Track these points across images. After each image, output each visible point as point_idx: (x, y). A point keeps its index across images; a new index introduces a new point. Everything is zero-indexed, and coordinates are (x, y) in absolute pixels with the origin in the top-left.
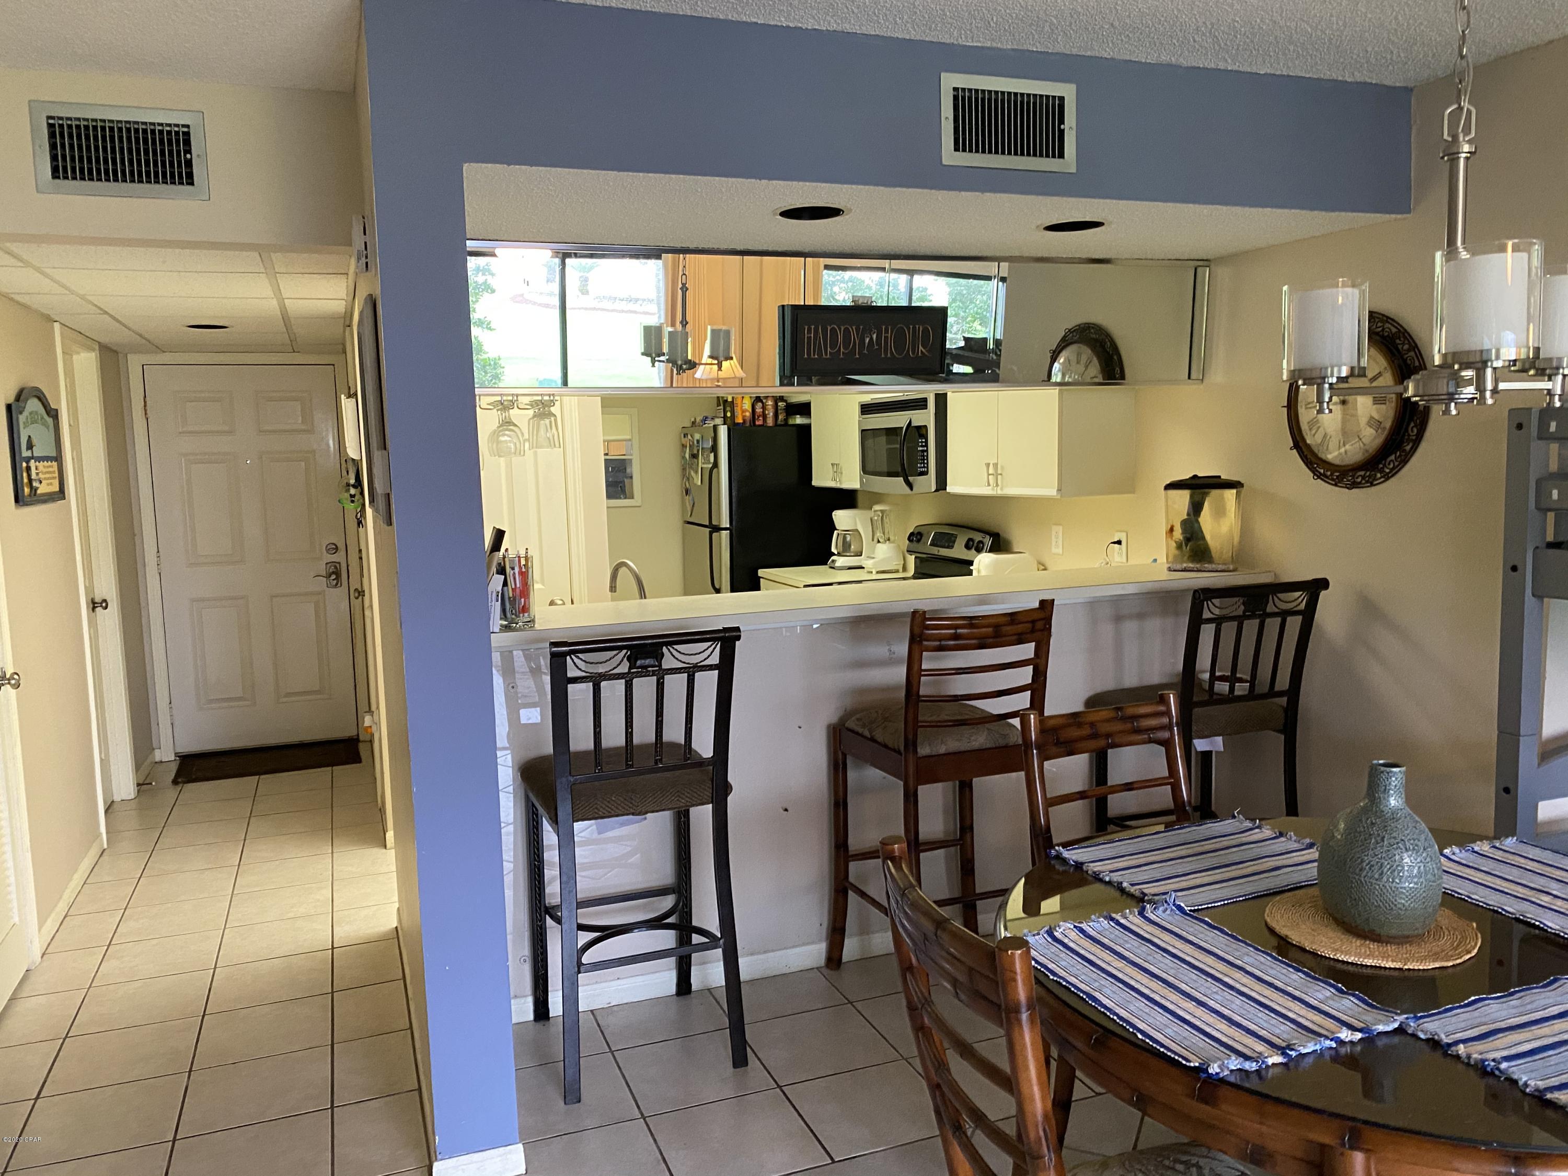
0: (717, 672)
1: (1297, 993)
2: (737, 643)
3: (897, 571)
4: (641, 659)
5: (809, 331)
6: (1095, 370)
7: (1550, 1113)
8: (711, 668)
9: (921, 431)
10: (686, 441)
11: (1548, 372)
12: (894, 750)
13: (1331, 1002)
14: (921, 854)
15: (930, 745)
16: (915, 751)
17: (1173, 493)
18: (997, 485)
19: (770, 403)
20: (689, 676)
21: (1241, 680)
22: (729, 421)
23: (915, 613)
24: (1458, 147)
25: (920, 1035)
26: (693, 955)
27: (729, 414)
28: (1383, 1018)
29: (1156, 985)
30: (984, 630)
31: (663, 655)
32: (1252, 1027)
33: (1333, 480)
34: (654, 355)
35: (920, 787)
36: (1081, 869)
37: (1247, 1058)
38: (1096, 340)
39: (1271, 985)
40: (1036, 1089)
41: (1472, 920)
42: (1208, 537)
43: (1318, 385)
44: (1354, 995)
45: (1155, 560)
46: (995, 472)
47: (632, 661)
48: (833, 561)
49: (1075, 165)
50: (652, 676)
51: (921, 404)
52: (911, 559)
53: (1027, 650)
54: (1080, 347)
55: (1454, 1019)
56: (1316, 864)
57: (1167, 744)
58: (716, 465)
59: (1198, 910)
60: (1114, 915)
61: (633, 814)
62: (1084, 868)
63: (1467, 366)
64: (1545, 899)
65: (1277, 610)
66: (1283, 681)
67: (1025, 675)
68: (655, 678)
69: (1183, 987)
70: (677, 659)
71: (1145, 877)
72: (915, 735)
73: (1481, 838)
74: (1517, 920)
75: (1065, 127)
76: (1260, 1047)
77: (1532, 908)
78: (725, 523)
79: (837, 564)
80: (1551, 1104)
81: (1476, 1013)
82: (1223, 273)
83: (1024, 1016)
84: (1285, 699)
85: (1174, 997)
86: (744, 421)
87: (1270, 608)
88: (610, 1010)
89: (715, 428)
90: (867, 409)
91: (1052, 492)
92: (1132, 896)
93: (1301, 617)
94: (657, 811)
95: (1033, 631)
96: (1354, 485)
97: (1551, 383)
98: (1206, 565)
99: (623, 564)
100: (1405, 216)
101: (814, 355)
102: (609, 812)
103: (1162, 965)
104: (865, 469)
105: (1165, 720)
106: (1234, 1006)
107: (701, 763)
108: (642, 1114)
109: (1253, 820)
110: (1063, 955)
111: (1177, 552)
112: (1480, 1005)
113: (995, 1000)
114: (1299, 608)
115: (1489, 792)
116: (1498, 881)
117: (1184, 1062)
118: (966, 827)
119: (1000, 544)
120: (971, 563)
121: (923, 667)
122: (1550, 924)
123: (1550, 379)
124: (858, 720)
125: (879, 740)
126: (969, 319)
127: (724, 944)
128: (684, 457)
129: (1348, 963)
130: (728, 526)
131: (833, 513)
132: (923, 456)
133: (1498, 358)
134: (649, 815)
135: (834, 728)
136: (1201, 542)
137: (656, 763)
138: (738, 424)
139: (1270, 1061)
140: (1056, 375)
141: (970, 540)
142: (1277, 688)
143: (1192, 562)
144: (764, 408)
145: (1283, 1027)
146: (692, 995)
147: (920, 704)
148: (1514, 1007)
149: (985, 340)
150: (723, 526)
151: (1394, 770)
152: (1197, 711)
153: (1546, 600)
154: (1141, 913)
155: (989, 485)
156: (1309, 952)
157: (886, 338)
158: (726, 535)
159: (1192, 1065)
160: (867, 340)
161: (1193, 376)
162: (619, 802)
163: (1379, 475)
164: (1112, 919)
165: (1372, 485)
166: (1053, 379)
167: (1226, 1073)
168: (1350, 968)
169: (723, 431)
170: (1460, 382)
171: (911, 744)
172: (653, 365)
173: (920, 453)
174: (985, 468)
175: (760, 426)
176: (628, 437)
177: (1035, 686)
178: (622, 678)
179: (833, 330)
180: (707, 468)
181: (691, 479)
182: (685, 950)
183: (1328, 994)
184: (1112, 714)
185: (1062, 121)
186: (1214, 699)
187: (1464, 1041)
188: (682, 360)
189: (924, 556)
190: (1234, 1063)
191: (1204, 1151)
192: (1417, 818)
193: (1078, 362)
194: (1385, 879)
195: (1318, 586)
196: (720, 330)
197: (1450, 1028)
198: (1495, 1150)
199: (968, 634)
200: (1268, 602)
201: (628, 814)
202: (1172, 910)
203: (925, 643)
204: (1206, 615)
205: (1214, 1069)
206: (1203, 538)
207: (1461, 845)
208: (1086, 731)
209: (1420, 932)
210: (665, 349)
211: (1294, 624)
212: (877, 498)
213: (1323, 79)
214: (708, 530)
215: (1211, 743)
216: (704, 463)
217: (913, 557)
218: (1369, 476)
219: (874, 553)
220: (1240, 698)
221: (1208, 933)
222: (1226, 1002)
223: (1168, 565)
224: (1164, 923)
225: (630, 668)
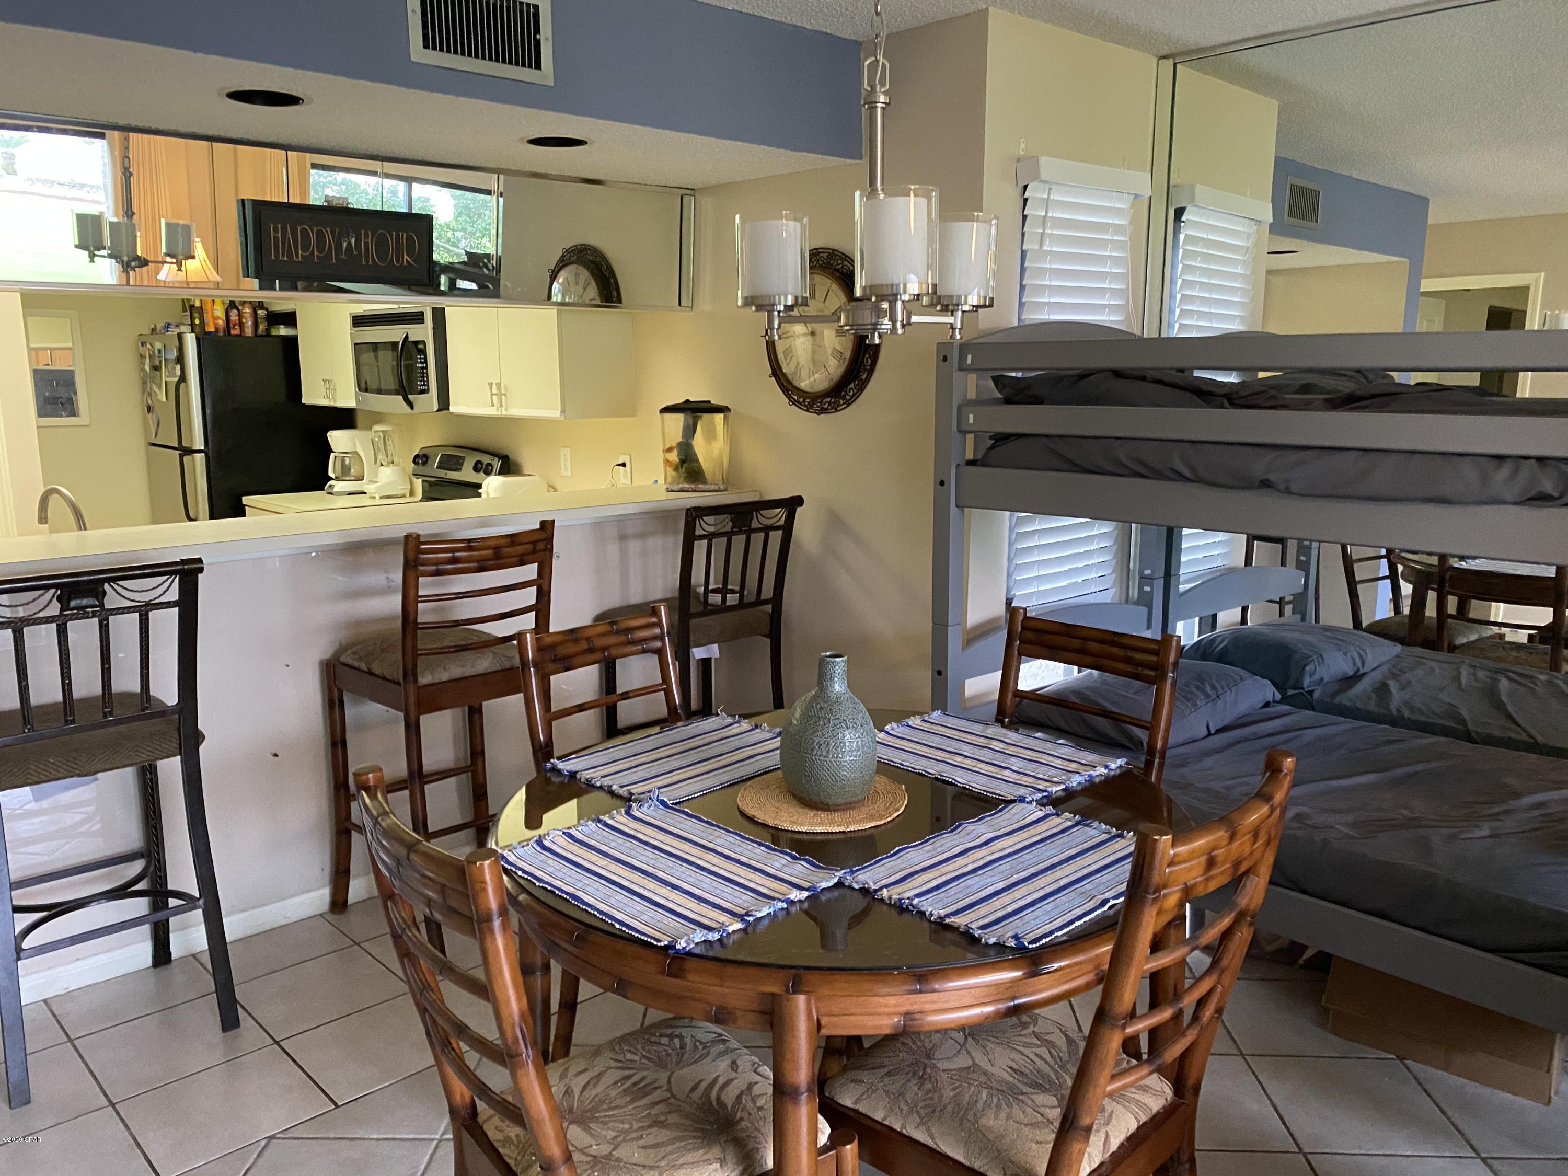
0: (177, 609)
1: (758, 865)
2: (200, 575)
3: (403, 496)
4: (76, 598)
5: (276, 230)
6: (592, 292)
7: (949, 935)
8: (168, 605)
9: (418, 348)
10: (146, 351)
11: (950, 308)
12: (394, 682)
13: (786, 869)
14: (427, 787)
15: (431, 673)
16: (416, 681)
17: (668, 416)
18: (501, 406)
19: (247, 310)
20: (140, 615)
21: (733, 592)
22: (197, 329)
23: (407, 537)
24: (876, 97)
25: (405, 961)
26: (171, 919)
27: (197, 321)
28: (826, 876)
29: (636, 877)
30: (483, 552)
31: (105, 593)
32: (718, 901)
33: (805, 406)
34: (92, 249)
35: (422, 717)
36: (575, 777)
37: (709, 929)
38: (593, 262)
39: (738, 862)
40: (511, 992)
41: (900, 783)
42: (701, 459)
43: (769, 312)
44: (804, 860)
45: (656, 482)
46: (499, 391)
47: (65, 601)
48: (331, 486)
49: (552, 75)
50: (92, 617)
51: (417, 318)
52: (418, 483)
53: (530, 571)
54: (577, 269)
55: (882, 869)
56: (778, 751)
57: (660, 652)
58: (183, 378)
59: (680, 802)
60: (601, 817)
61: (79, 775)
62: (578, 776)
63: (881, 298)
64: (958, 759)
65: (760, 526)
66: (768, 592)
67: (529, 596)
68: (97, 619)
69: (661, 874)
70: (124, 597)
71: (635, 778)
72: (415, 666)
73: (914, 714)
74: (936, 779)
75: (542, 37)
76: (723, 918)
77: (948, 768)
78: (199, 444)
79: (336, 490)
80: (949, 927)
81: (899, 861)
82: (707, 203)
83: (497, 923)
84: (770, 606)
85: (652, 885)
86: (217, 329)
87: (755, 524)
88: (69, 995)
89: (180, 337)
90: (359, 321)
91: (556, 414)
92: (620, 797)
93: (781, 532)
94: (110, 770)
95: (534, 552)
96: (822, 411)
97: (953, 318)
98: (700, 486)
99: (56, 491)
100: (857, 161)
101: (283, 256)
102: (46, 776)
103: (643, 858)
104: (363, 387)
105: (657, 631)
106: (705, 886)
107: (163, 712)
108: (109, 1100)
109: (733, 716)
110: (550, 862)
111: (674, 474)
112: (902, 853)
113: (467, 913)
114: (778, 524)
115: (926, 676)
116: (924, 748)
117: (655, 943)
118: (477, 752)
119: (509, 467)
120: (479, 486)
121: (420, 594)
122: (958, 779)
123: (952, 315)
124: (353, 653)
125: (377, 672)
126: (478, 234)
127: (205, 903)
128: (143, 370)
129: (803, 832)
130: (202, 448)
131: (329, 434)
132: (423, 373)
133: (905, 292)
134: (99, 775)
135: (327, 664)
136: (695, 464)
137: (105, 716)
138: (210, 333)
139: (730, 929)
140: (557, 295)
141: (478, 462)
142: (763, 597)
143: (688, 483)
144: (240, 315)
145: (745, 897)
146: (173, 964)
147: (419, 632)
148: (928, 852)
149: (488, 256)
150: (197, 448)
151: (838, 660)
152: (694, 622)
153: (966, 509)
154: (628, 813)
155: (493, 405)
156: (772, 827)
157: (366, 244)
158: (201, 458)
159: (662, 944)
160: (345, 245)
161: (683, 304)
162: (60, 764)
163: (841, 402)
164: (600, 821)
165: (836, 411)
166: (554, 299)
167: (692, 946)
168: (805, 837)
169: (190, 341)
170: (879, 313)
171: (410, 673)
172: (92, 261)
173: (419, 371)
174: (488, 388)
175: (236, 335)
176: (70, 345)
177: (540, 606)
178: (51, 622)
179: (303, 230)
180: (172, 382)
181: (153, 394)
182: (160, 916)
183: (784, 862)
184: (607, 628)
185: (537, 31)
186: (708, 610)
187: (887, 886)
188: (128, 256)
189: (433, 479)
190: (700, 936)
191: (686, 1022)
192: (857, 700)
193: (577, 284)
194: (831, 756)
195: (793, 503)
196: (178, 224)
197: (876, 877)
198: (905, 973)
199: (467, 557)
200: (752, 518)
201: (71, 777)
202: (656, 805)
203: (421, 568)
204: (699, 532)
205: (681, 944)
206: (697, 461)
207: (898, 721)
208: (584, 645)
209: (860, 798)
210: (107, 241)
211: (776, 537)
212: (378, 418)
213: (784, 23)
214: (178, 452)
215: (709, 651)
216: (169, 376)
217: (420, 480)
218: (834, 403)
219: (376, 477)
220: (732, 608)
221: (687, 822)
222: (698, 883)
223: (665, 487)
224: (648, 819)
225: (62, 610)
